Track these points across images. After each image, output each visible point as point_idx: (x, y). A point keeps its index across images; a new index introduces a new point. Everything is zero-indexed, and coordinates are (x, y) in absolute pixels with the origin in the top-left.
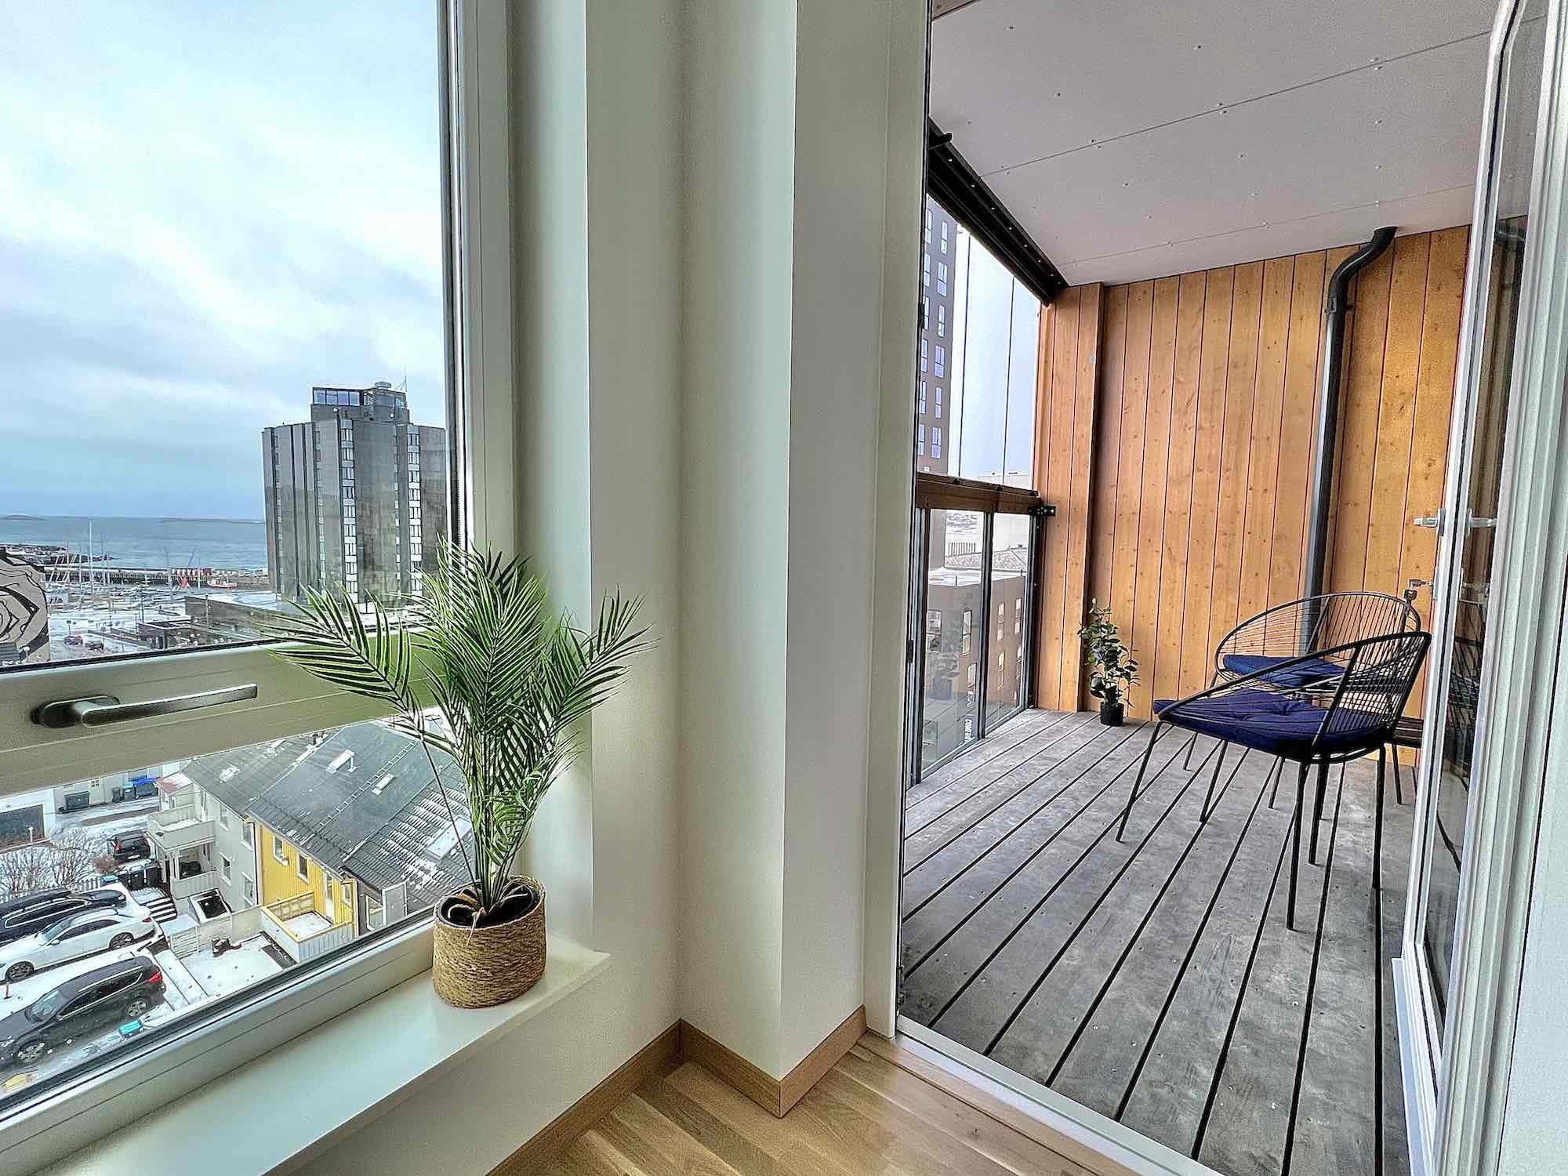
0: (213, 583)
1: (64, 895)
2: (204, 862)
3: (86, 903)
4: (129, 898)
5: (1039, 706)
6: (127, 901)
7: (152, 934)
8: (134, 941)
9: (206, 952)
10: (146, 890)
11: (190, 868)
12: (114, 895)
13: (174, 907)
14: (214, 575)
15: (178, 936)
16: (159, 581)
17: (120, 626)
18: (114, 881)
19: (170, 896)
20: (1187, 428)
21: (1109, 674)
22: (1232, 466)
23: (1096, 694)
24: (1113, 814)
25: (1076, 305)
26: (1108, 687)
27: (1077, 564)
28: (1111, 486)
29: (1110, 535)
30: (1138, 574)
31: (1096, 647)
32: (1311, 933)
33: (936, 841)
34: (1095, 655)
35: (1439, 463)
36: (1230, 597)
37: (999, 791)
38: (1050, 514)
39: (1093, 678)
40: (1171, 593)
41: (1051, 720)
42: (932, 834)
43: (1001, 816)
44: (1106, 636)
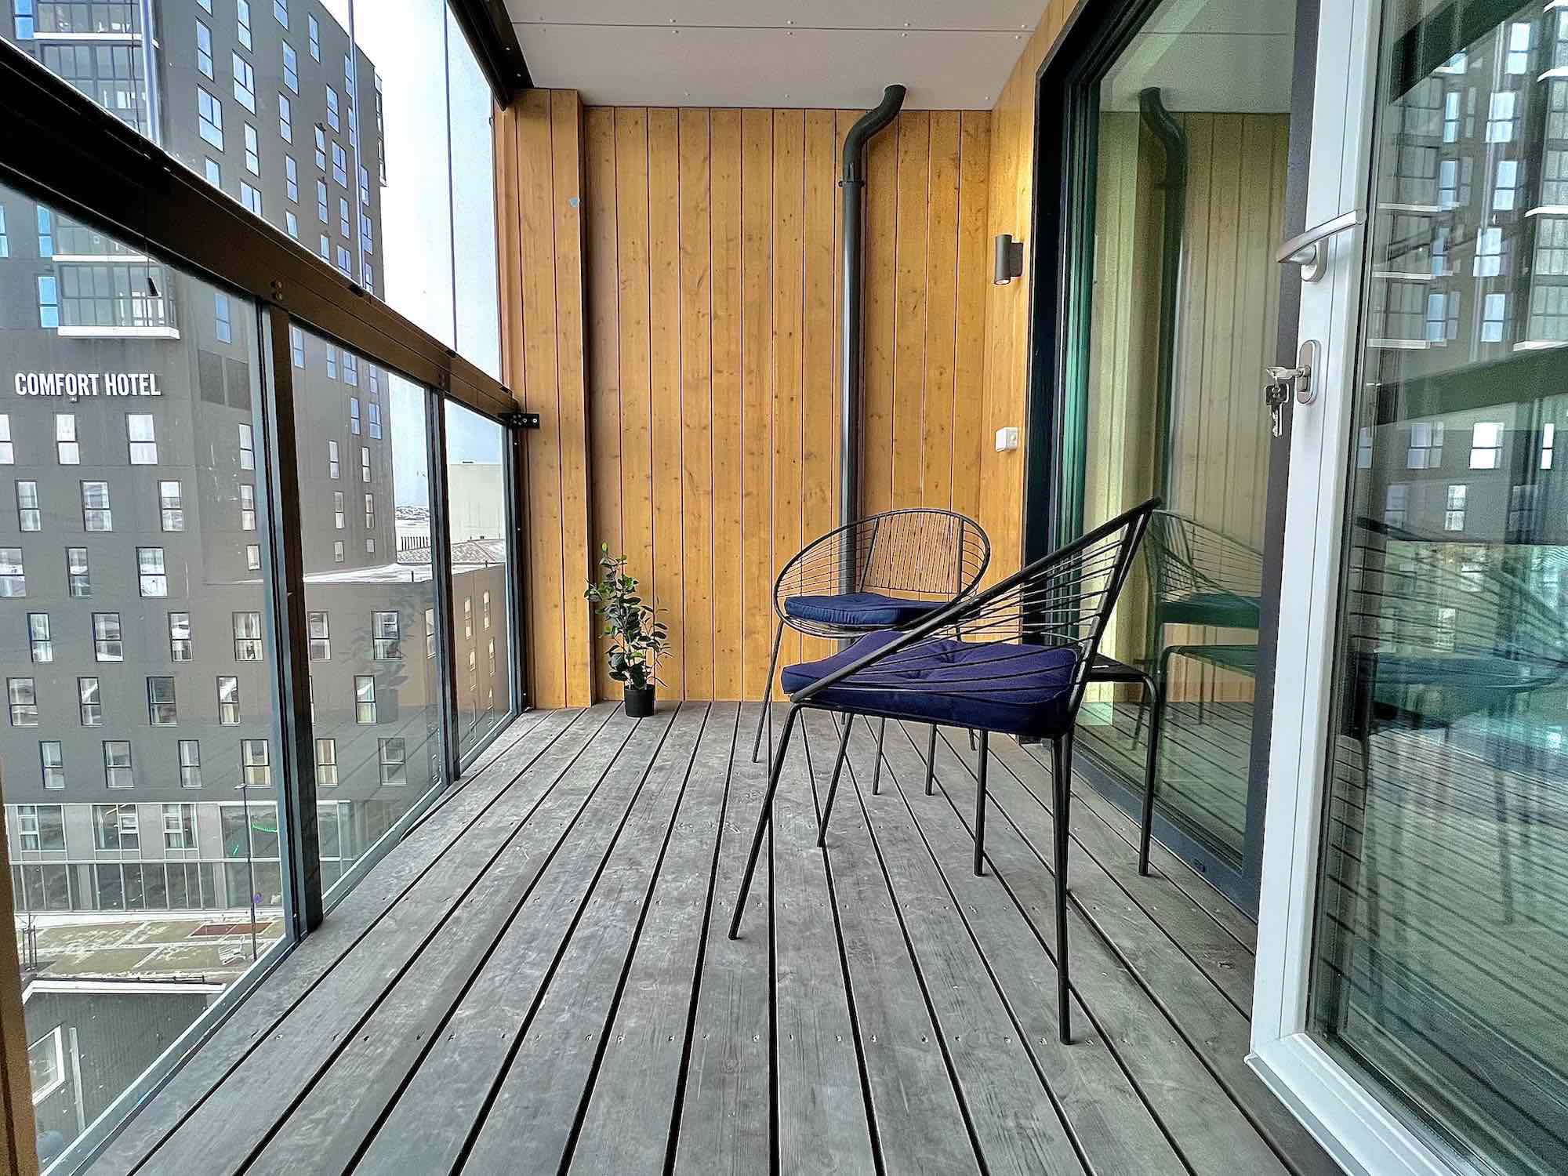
5: (538, 706)
20: (700, 315)
21: (633, 646)
22: (754, 367)
23: (618, 676)
24: (701, 875)
25: (545, 118)
26: (632, 664)
27: (575, 498)
28: (612, 390)
29: (616, 456)
30: (655, 509)
31: (613, 611)
32: (1091, 1036)
33: (347, 1126)
34: (612, 622)
35: (949, 370)
36: (762, 532)
37: (497, 891)
38: (531, 426)
39: (611, 655)
40: (696, 531)
41: (559, 725)
42: (335, 1101)
43: (508, 961)
44: (623, 595)
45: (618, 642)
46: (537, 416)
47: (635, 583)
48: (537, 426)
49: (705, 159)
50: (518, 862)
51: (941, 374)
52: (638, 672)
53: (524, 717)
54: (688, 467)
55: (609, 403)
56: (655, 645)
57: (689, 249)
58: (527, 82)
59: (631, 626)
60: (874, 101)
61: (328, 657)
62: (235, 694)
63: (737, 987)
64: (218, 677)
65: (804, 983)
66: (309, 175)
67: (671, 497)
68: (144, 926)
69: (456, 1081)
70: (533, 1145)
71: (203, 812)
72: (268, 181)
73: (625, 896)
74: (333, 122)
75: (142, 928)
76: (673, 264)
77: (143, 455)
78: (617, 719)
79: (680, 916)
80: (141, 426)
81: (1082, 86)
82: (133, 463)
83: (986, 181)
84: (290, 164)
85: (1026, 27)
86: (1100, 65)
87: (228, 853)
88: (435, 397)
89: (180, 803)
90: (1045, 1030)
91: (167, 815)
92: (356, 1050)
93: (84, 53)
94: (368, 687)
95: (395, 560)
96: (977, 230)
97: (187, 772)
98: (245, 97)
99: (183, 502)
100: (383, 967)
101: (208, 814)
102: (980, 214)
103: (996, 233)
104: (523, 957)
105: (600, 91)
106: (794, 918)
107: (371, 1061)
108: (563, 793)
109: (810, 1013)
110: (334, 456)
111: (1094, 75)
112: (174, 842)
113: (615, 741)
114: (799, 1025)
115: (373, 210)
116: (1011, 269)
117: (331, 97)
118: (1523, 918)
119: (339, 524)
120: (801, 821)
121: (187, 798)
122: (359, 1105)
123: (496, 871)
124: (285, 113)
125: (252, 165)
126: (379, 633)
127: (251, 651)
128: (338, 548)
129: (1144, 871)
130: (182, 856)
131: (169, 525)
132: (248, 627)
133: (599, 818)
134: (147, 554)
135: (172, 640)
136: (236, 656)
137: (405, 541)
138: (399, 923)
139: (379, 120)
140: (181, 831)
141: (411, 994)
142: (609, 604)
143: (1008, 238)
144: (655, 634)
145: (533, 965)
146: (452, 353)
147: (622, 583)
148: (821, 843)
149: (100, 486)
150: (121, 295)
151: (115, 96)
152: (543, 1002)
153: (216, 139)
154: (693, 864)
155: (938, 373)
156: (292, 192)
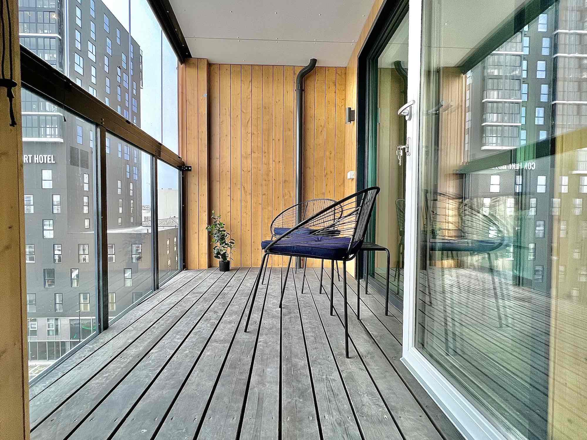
5: (189, 268)
20: (248, 133)
21: (223, 246)
22: (266, 151)
23: (217, 257)
24: (238, 316)
25: (196, 68)
26: (222, 253)
27: (203, 195)
28: (217, 158)
29: (218, 181)
30: (232, 199)
31: (216, 234)
32: (356, 356)
33: (114, 378)
34: (215, 238)
35: (333, 153)
36: (269, 208)
37: (168, 320)
38: (188, 170)
39: (215, 249)
40: (246, 207)
41: (196, 274)
42: (110, 372)
43: (170, 338)
44: (219, 229)
45: (218, 245)
46: (191, 167)
47: (224, 224)
48: (191, 170)
49: (250, 82)
50: (177, 312)
51: (331, 154)
52: (224, 256)
53: (183, 272)
54: (243, 184)
55: (216, 163)
56: (231, 247)
57: (244, 111)
58: (190, 56)
59: (222, 239)
60: (307, 64)
61: (114, 261)
62: (78, 276)
63: (244, 344)
64: (71, 269)
65: (266, 343)
66: (114, 85)
67: (238, 195)
68: (37, 367)
69: (150, 367)
70: (173, 382)
71: (63, 322)
72: (99, 86)
73: (211, 321)
74: (124, 66)
75: (36, 368)
76: (239, 116)
77: (47, 185)
78: (217, 272)
79: (229, 326)
80: (47, 174)
81: (372, 60)
82: (43, 188)
83: (345, 90)
84: (107, 80)
85: (354, 41)
86: (377, 52)
87: (72, 337)
88: (154, 158)
89: (54, 318)
90: (342, 354)
91: (49, 323)
92: (118, 360)
93: (33, 40)
94: (129, 273)
95: (141, 224)
96: (342, 106)
97: (58, 306)
98: (92, 57)
99: (61, 203)
100: (128, 339)
101: (65, 323)
102: (343, 101)
103: (347, 107)
104: (175, 337)
105: (215, 58)
106: (267, 327)
107: (123, 363)
108: (194, 293)
109: (267, 351)
110: (119, 186)
111: (375, 56)
112: (51, 333)
113: (214, 279)
114: (262, 354)
115: (137, 97)
116: (351, 119)
117: (124, 57)
118: (505, 326)
119: (121, 211)
120: (275, 301)
121: (57, 316)
122: (118, 373)
123: (168, 314)
124: (106, 62)
125: (94, 80)
126: (134, 253)
127: (84, 259)
128: (120, 220)
129: (387, 314)
130: (53, 339)
131: (55, 211)
132: (84, 250)
133: (206, 300)
134: (47, 222)
135: (54, 255)
136: (79, 260)
137: (145, 217)
138: (134, 329)
139: (141, 65)
140: (54, 329)
141: (137, 346)
142: (214, 232)
143: (350, 109)
144: (231, 242)
145: (178, 339)
146: (161, 144)
147: (219, 225)
148: (281, 307)
149: (30, 197)
150: (42, 126)
151: (44, 55)
152: (180, 348)
153: (81, 71)
154: (236, 313)
155: (329, 154)
156: (108, 90)
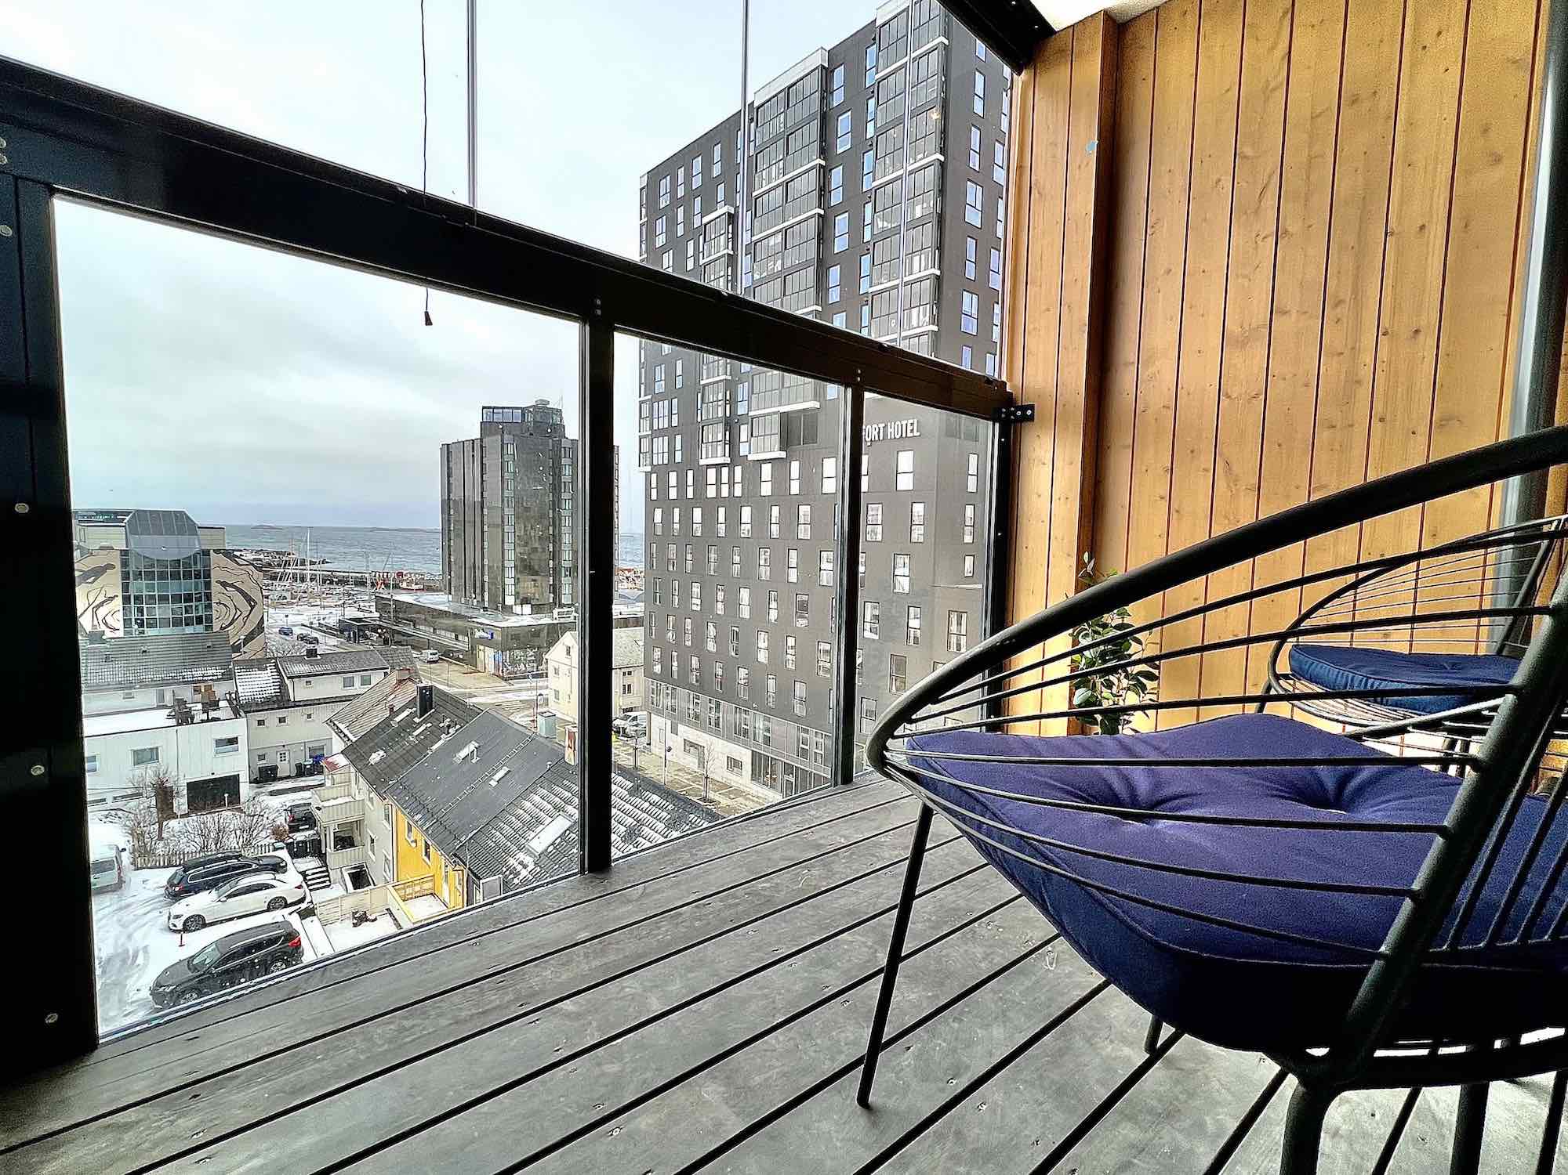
0: (404, 585)
1: (237, 857)
2: (357, 839)
3: (254, 867)
4: (290, 866)
6: (288, 867)
7: (302, 900)
8: (287, 906)
9: (347, 921)
10: (309, 858)
11: (345, 841)
12: (279, 860)
13: (328, 876)
14: (405, 578)
15: (324, 904)
16: (361, 583)
17: (326, 620)
18: (282, 848)
19: (326, 866)
20: (1260, 241)
22: (1345, 294)
25: (1065, 61)
27: (1067, 499)
28: (1128, 364)
29: (1127, 447)
30: (1173, 512)
38: (1025, 419)
46: (1032, 407)
48: (1031, 417)
49: (1285, 13)
54: (1225, 452)
55: (1123, 382)
57: (1250, 151)
58: (1047, 30)
76: (1223, 178)
77: (905, 483)
80: (906, 460)
82: (898, 489)
99: (924, 519)
131: (915, 538)
134: (900, 560)
135: (908, 627)
